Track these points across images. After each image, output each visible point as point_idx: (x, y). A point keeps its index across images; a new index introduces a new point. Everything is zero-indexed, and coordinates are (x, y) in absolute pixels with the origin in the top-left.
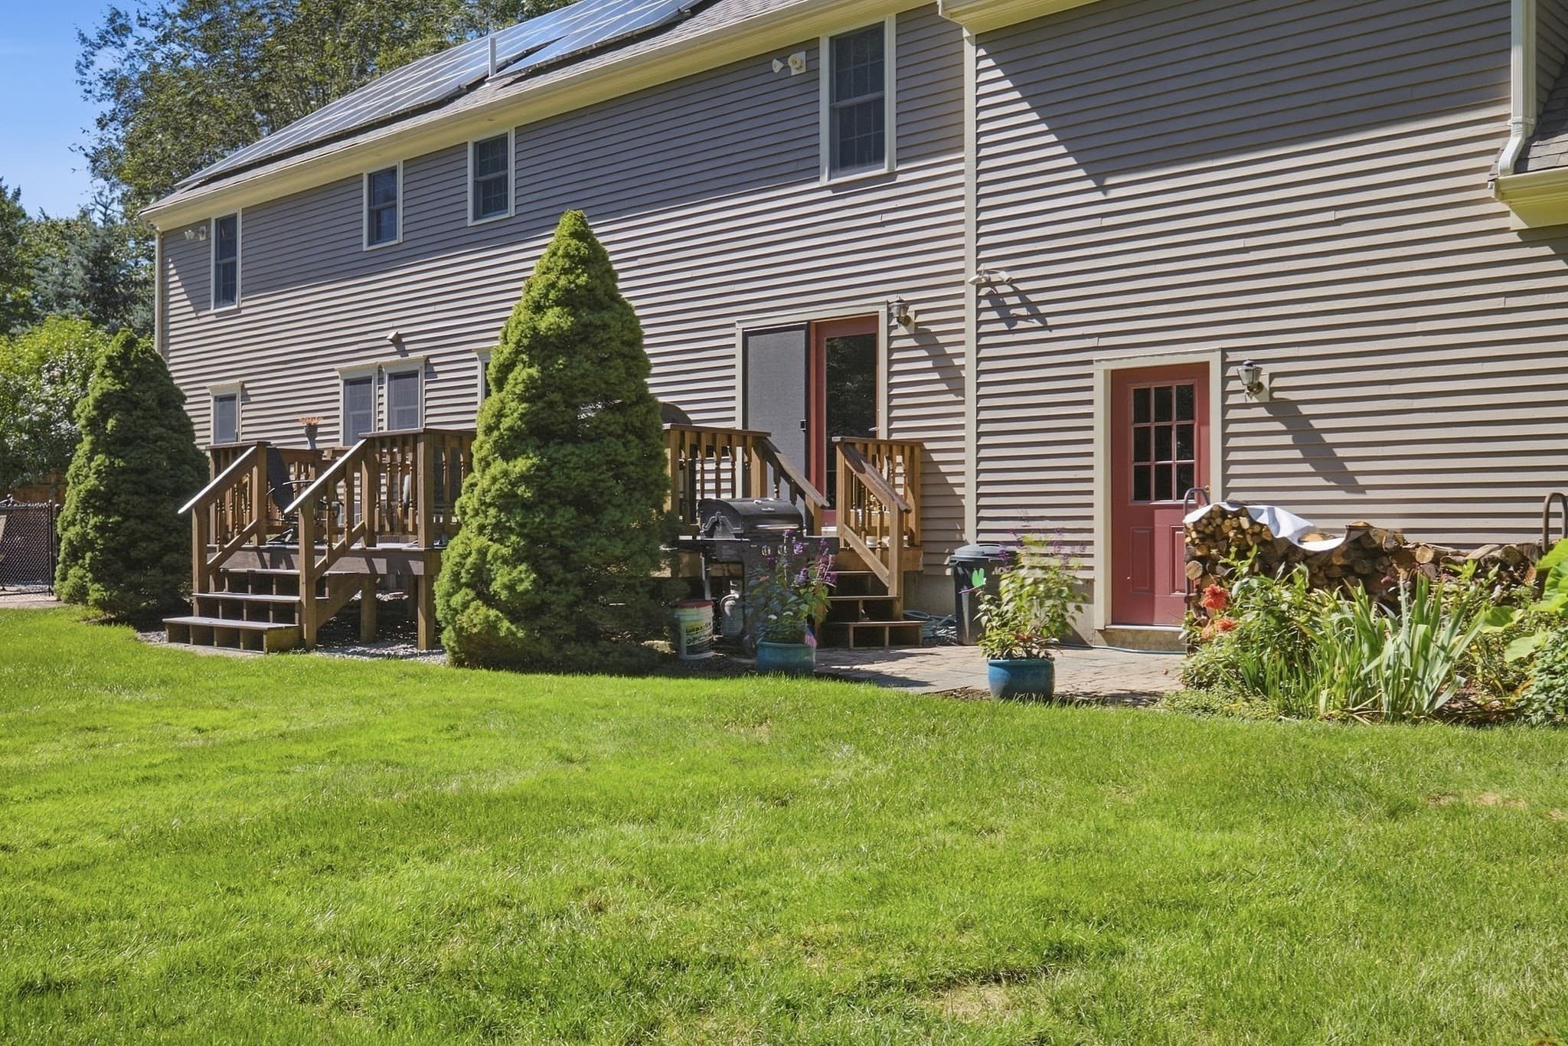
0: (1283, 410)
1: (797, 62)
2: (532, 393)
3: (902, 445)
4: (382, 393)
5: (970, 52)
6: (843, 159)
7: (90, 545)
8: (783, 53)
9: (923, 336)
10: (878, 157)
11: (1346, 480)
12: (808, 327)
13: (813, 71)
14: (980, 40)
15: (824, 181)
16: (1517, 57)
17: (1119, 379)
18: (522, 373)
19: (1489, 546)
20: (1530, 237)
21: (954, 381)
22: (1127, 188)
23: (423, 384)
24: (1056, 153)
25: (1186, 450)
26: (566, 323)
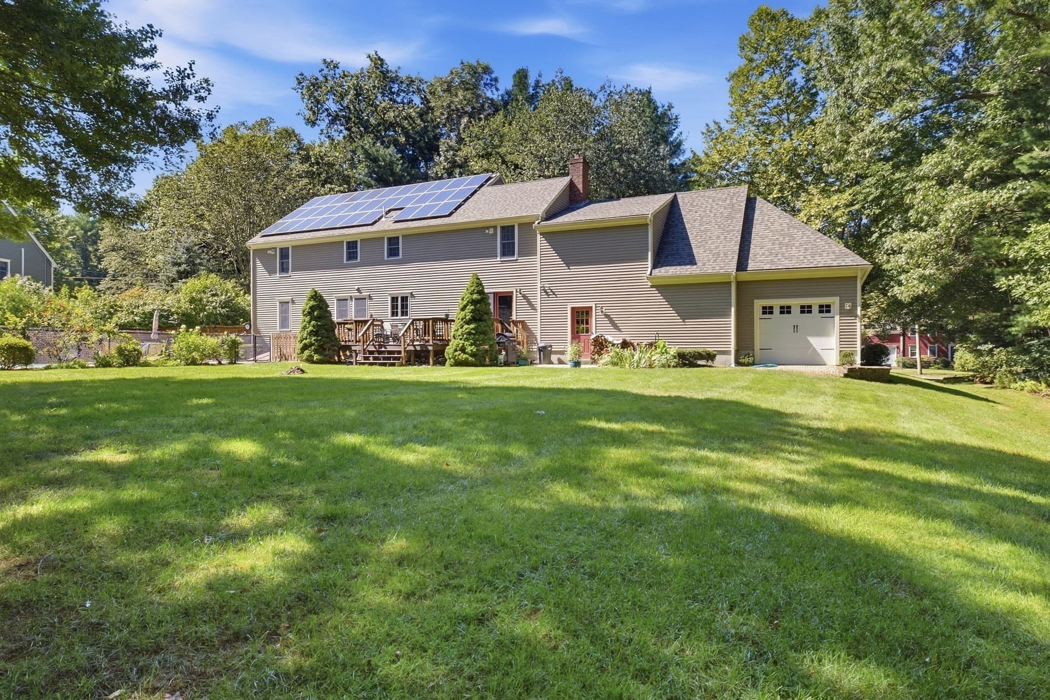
0: (607, 316)
1: (491, 231)
2: (472, 311)
3: (520, 322)
4: (352, 305)
5: (539, 236)
6: (504, 254)
7: (313, 344)
8: (488, 228)
9: (524, 297)
10: (513, 254)
11: (620, 330)
12: (494, 293)
13: (495, 234)
14: (541, 234)
15: (498, 259)
16: (650, 253)
17: (573, 309)
18: (470, 307)
19: (645, 342)
20: (652, 287)
21: (533, 308)
22: (575, 269)
23: (368, 302)
24: (559, 261)
25: (587, 323)
26: (479, 297)
